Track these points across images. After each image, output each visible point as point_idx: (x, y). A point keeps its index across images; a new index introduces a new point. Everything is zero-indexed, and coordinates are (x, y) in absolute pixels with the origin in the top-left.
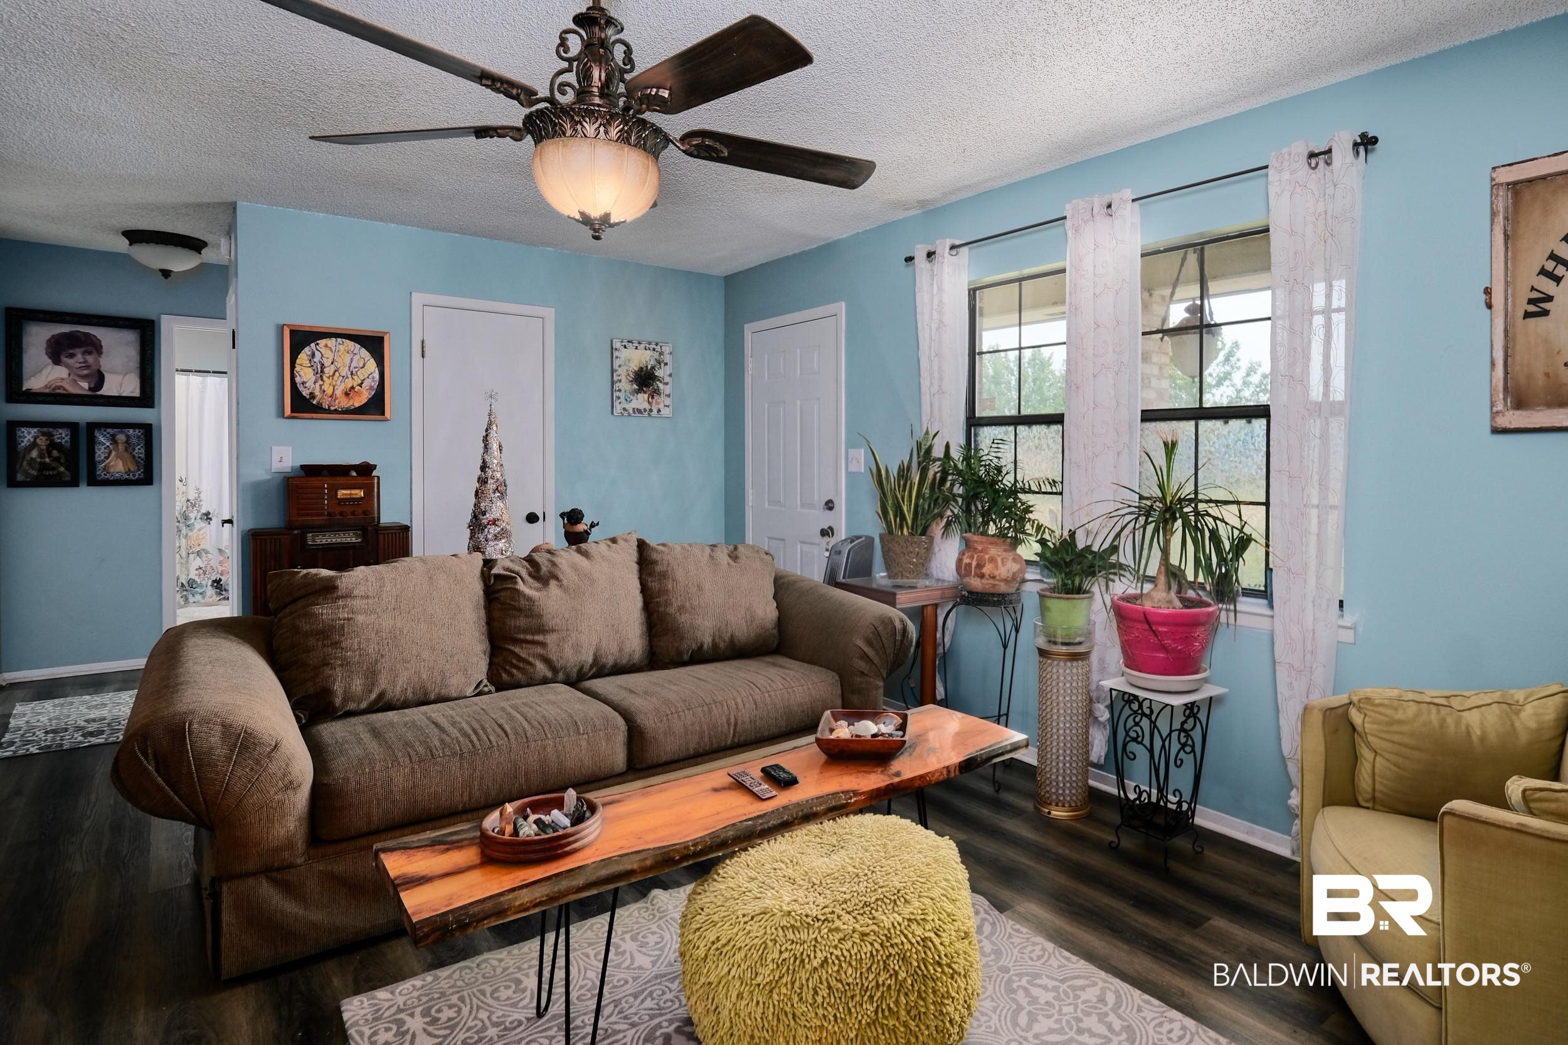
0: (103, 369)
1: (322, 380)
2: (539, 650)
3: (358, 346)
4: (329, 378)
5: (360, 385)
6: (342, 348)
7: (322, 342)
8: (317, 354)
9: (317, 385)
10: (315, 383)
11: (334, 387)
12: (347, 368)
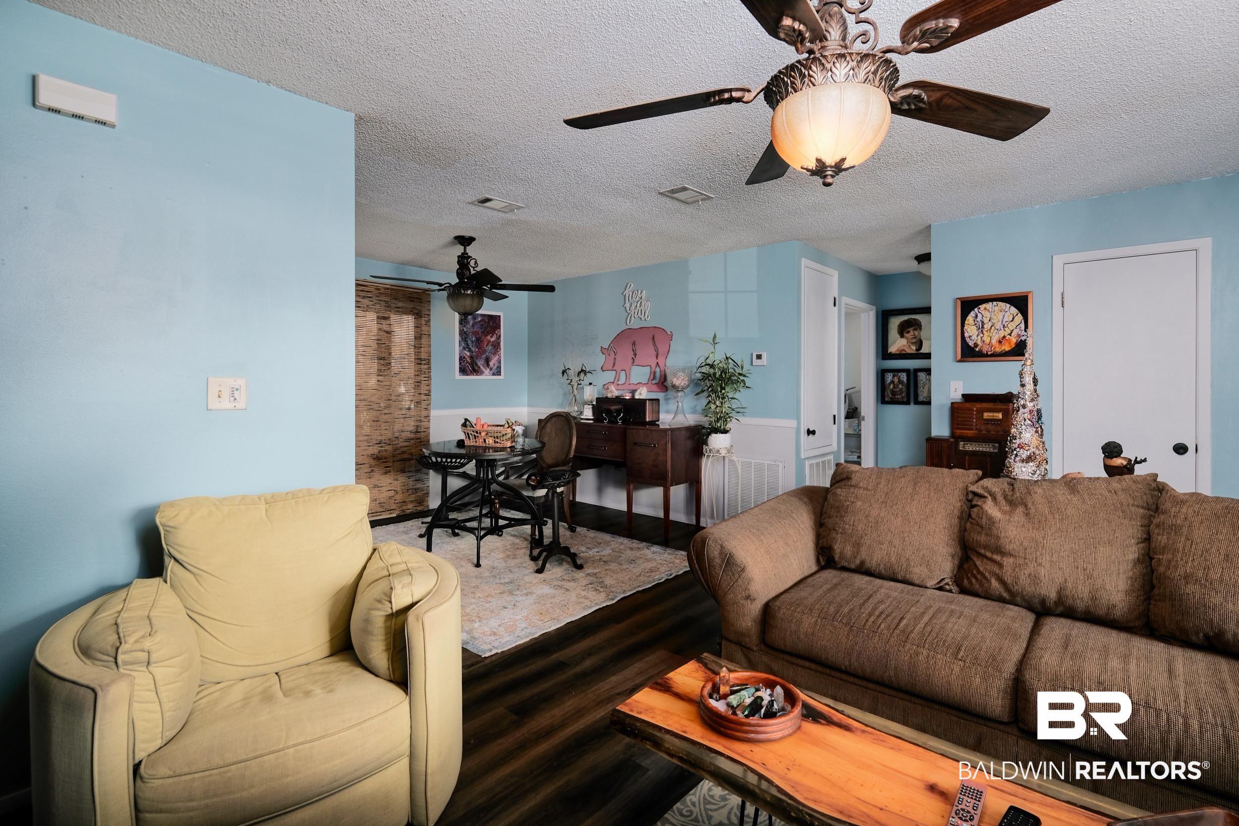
0: (922, 339)
1: (983, 333)
2: (996, 569)
3: (1008, 305)
4: (987, 331)
5: (1010, 335)
6: (996, 308)
7: (982, 307)
8: (980, 316)
9: (979, 337)
10: (977, 336)
11: (991, 337)
12: (1000, 323)
